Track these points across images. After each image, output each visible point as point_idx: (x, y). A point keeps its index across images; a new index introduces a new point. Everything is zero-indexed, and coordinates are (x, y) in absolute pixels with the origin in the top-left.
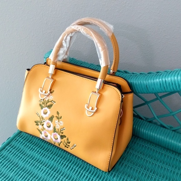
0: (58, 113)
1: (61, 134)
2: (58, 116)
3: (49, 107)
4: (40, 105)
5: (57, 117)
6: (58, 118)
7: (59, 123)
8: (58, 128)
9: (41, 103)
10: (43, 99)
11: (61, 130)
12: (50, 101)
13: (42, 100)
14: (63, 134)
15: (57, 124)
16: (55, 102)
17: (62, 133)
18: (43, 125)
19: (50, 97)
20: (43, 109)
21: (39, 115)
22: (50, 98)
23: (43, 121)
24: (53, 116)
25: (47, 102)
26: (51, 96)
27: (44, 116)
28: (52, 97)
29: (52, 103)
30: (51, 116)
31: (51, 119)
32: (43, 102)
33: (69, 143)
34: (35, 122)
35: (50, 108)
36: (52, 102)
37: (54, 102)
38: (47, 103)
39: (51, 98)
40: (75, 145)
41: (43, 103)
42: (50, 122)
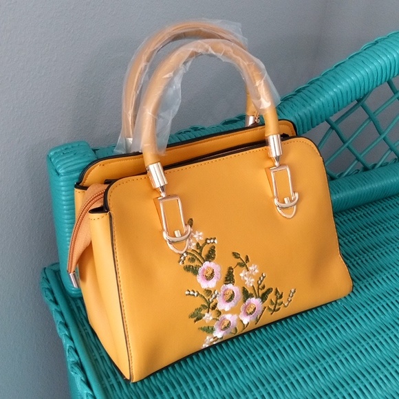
0: (236, 255)
1: (261, 292)
2: (239, 261)
3: (210, 256)
4: (188, 269)
5: (239, 264)
6: (242, 265)
7: (250, 272)
8: (251, 285)
9: (187, 263)
10: (186, 252)
11: (259, 282)
12: (204, 245)
13: (185, 255)
14: (264, 291)
15: (246, 278)
16: (215, 239)
17: (264, 287)
18: (214, 308)
19: (195, 236)
20: (200, 271)
21: (196, 294)
22: (197, 239)
23: (213, 296)
24: (230, 268)
25: (198, 251)
26: (195, 234)
27: (211, 284)
28: (201, 234)
29: (211, 245)
30: (225, 272)
31: (229, 278)
32: (189, 256)
33: (281, 297)
34: (192, 316)
35: (214, 258)
36: (208, 241)
37: (212, 241)
38: (200, 254)
39: (199, 236)
40: (293, 290)
41: (192, 260)
42: (230, 286)
